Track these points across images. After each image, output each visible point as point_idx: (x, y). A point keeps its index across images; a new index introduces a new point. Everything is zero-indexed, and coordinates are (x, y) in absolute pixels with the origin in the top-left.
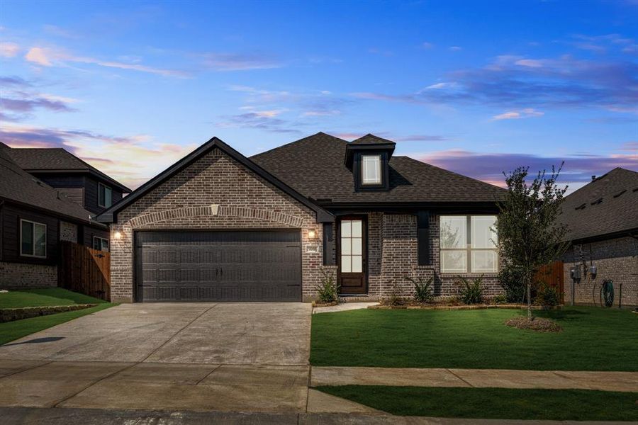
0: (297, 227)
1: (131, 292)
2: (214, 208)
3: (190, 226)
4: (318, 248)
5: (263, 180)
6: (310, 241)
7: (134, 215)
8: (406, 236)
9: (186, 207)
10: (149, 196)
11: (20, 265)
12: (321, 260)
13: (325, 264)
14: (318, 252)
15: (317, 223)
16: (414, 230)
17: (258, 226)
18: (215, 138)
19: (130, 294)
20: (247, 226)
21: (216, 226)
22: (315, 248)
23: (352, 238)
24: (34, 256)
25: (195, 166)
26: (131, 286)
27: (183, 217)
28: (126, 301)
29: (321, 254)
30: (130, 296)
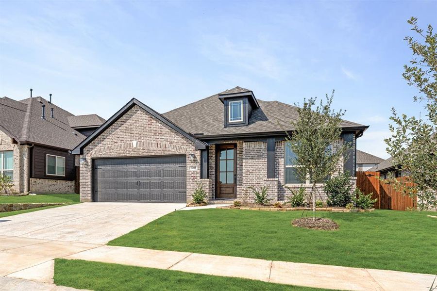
0: (184, 153)
1: (90, 195)
2: (134, 143)
3: (121, 155)
4: (197, 167)
5: (163, 124)
6: (192, 162)
7: (92, 149)
8: (259, 157)
9: (119, 143)
10: (99, 137)
11: (48, 180)
12: (199, 175)
13: (201, 178)
14: (196, 170)
15: (196, 150)
16: (265, 152)
17: (160, 153)
18: (133, 98)
19: (89, 197)
20: (153, 154)
21: (135, 155)
22: (195, 167)
23: (227, 160)
24: (56, 175)
25: (124, 117)
26: (90, 192)
27: (117, 149)
28: (86, 201)
29: (199, 171)
30: (90, 198)
